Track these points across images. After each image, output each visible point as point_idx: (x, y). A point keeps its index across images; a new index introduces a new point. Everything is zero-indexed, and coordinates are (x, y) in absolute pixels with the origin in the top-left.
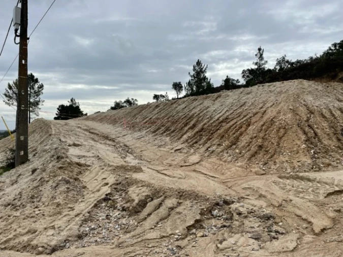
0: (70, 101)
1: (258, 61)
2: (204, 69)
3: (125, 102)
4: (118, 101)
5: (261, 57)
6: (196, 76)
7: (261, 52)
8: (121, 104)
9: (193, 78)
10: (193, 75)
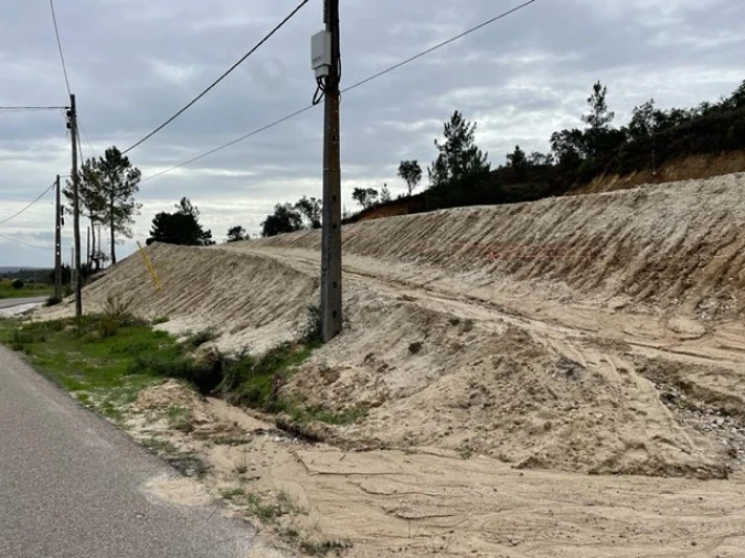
0: (179, 204)
1: (594, 113)
2: (468, 132)
3: (297, 205)
4: (283, 204)
5: (600, 105)
6: (449, 147)
7: (600, 92)
8: (288, 210)
9: (444, 152)
10: (446, 147)
